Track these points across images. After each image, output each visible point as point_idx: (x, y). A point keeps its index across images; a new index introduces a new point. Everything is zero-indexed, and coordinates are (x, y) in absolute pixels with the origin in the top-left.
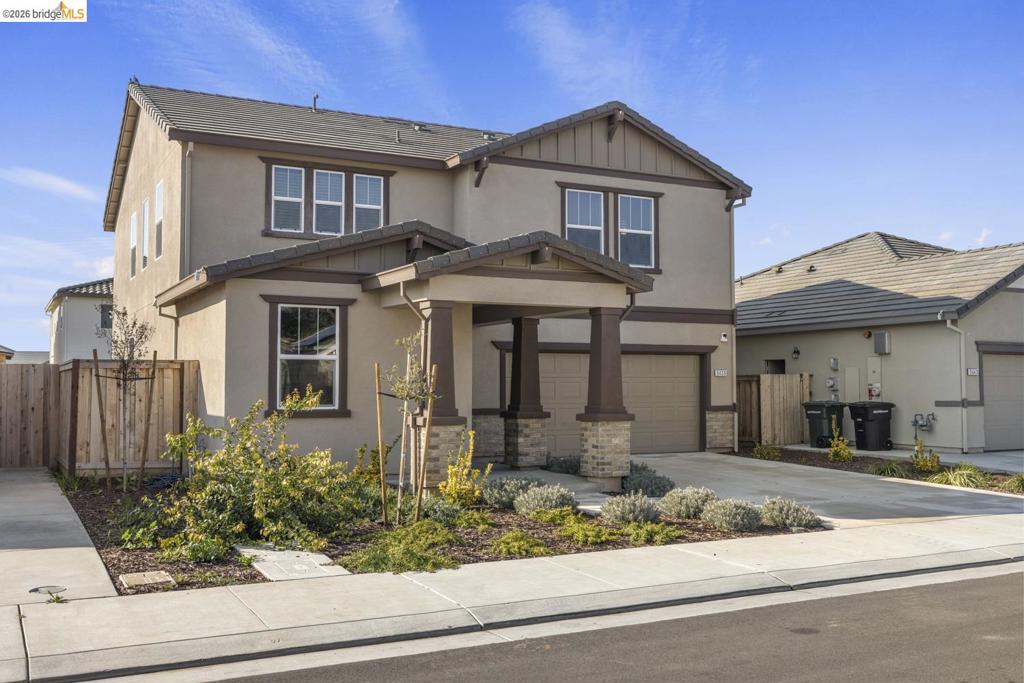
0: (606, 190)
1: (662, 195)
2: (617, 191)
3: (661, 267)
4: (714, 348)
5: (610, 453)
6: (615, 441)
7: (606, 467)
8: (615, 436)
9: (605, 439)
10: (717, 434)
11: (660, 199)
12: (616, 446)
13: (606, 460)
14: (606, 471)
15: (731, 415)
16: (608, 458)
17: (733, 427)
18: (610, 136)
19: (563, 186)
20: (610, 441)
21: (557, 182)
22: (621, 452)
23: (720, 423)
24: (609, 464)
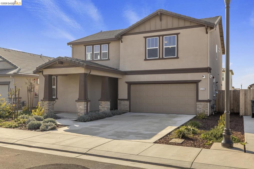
0: (159, 36)
1: (179, 33)
2: (163, 36)
3: (179, 56)
4: (200, 81)
5: (79, 110)
6: (80, 107)
7: (78, 113)
8: (80, 106)
9: (78, 106)
10: (201, 109)
11: (179, 35)
12: (81, 108)
13: (78, 112)
14: (78, 114)
15: (207, 103)
16: (79, 111)
17: (207, 107)
18: (161, 20)
19: (145, 38)
20: (79, 107)
21: (143, 37)
22: (82, 110)
23: (202, 106)
24: (79, 112)
